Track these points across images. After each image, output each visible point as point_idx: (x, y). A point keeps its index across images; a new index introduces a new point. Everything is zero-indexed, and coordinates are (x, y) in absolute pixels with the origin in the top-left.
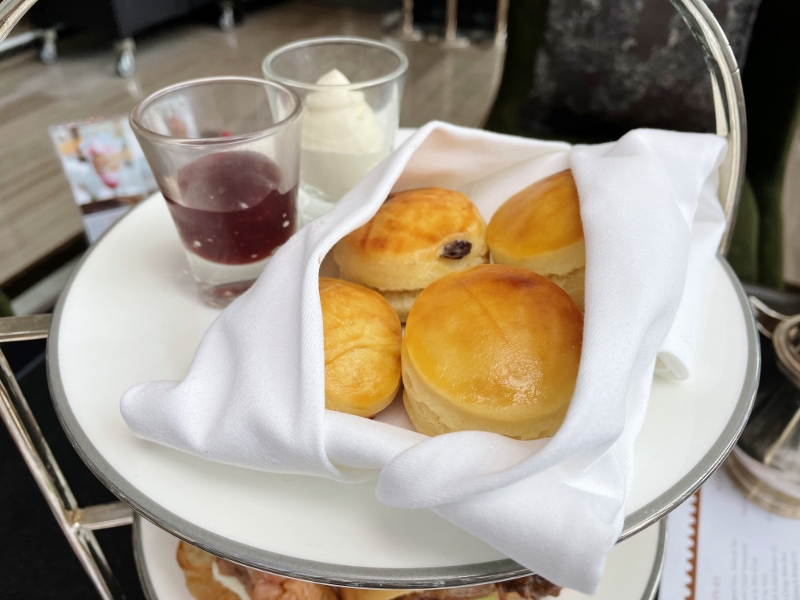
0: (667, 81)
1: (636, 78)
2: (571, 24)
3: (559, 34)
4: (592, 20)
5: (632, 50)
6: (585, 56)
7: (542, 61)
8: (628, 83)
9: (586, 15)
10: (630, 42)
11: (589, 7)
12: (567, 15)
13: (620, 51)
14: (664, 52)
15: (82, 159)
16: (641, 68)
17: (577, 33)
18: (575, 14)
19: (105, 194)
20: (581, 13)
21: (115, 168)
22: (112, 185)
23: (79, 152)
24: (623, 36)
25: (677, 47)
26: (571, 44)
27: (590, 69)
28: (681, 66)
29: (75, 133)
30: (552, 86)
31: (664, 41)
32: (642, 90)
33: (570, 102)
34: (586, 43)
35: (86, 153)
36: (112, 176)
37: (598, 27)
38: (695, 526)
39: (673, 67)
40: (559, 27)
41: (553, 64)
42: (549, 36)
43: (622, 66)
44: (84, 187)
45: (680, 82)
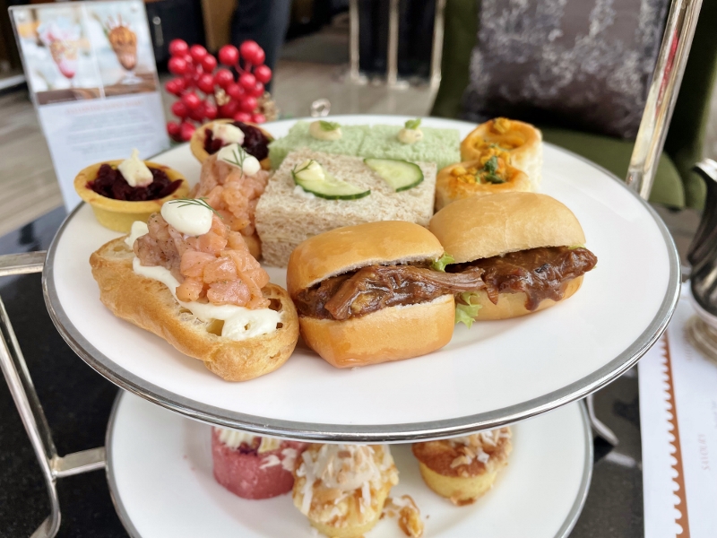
0: (591, 67)
1: (563, 65)
2: (502, 21)
3: (492, 32)
4: (520, 17)
5: (558, 40)
6: (516, 48)
7: (477, 59)
8: (556, 70)
9: (515, 13)
10: (556, 33)
11: (517, 6)
12: (498, 14)
13: (547, 41)
14: (587, 40)
15: (40, 44)
16: (568, 56)
17: (507, 30)
18: (505, 13)
19: (62, 84)
20: (511, 12)
21: (71, 57)
22: (69, 76)
23: (37, 35)
24: (549, 29)
25: (598, 36)
26: (503, 39)
27: (521, 60)
28: (603, 53)
29: (34, 15)
30: (486, 79)
31: (586, 32)
32: (569, 76)
33: (504, 91)
34: (516, 37)
35: (44, 37)
36: (69, 65)
37: (526, 22)
38: (671, 391)
39: (596, 53)
40: (491, 25)
41: (487, 59)
42: (482, 36)
43: (549, 55)
44: (40, 74)
45: (602, 67)
